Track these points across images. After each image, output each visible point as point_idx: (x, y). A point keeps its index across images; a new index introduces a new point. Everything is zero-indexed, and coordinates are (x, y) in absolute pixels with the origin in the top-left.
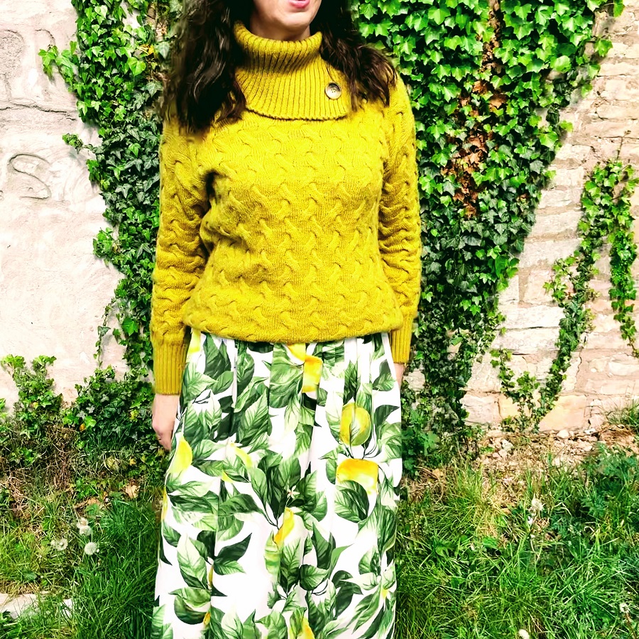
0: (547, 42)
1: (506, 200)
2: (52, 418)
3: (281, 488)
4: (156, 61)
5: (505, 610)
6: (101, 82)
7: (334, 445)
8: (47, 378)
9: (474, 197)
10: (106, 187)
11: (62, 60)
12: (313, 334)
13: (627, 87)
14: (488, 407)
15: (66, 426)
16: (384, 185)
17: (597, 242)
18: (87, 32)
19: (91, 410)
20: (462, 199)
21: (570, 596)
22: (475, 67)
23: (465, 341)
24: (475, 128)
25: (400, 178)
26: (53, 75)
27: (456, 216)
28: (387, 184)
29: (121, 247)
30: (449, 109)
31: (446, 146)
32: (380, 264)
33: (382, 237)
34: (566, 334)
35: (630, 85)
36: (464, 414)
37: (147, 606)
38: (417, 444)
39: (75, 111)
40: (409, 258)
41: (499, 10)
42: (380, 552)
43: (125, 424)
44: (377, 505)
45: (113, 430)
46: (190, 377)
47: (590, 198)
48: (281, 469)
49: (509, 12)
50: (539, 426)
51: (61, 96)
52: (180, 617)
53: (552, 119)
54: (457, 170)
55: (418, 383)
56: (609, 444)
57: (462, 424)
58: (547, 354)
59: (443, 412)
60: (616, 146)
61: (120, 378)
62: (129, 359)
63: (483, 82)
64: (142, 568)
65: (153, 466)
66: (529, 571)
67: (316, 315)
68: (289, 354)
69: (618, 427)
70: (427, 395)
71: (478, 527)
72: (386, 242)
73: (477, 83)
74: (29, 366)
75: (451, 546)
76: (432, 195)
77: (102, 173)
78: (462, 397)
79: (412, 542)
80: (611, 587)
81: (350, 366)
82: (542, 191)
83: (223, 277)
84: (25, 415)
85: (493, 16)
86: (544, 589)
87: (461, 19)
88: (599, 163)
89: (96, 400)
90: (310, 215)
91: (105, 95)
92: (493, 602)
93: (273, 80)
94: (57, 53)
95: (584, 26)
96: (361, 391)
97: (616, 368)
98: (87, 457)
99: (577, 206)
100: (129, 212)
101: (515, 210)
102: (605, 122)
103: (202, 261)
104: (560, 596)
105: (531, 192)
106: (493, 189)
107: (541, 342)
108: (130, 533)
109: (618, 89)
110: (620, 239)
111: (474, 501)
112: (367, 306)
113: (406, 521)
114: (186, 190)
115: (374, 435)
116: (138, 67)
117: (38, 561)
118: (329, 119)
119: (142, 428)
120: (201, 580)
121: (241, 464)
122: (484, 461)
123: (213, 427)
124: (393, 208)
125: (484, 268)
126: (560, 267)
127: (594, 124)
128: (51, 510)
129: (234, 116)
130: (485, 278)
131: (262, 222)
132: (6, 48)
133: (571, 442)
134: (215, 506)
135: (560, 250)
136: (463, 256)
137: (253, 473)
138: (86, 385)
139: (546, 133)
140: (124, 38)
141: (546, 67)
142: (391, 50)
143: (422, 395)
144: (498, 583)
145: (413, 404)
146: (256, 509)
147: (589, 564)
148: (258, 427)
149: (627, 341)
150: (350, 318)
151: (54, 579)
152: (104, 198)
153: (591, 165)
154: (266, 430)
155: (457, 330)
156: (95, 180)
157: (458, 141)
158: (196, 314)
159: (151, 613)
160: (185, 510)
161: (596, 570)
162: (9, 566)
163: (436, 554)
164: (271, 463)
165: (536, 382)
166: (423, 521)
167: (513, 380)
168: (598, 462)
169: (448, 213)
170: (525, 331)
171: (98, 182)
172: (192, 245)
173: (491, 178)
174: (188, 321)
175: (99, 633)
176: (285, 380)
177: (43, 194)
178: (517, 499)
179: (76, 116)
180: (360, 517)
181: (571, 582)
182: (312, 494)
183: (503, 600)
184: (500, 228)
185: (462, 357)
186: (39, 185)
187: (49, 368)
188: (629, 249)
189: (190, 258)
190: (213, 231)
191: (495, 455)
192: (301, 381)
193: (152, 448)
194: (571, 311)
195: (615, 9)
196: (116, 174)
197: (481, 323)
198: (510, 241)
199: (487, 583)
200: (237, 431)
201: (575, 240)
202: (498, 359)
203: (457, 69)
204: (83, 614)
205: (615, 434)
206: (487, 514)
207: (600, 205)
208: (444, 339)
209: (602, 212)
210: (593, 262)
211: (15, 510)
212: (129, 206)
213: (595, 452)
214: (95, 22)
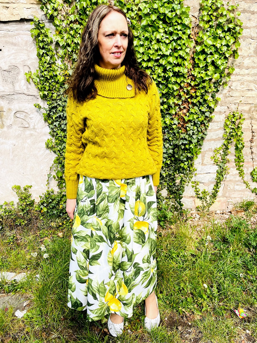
0: (211, 68)
1: (197, 126)
2: (31, 208)
3: (113, 233)
4: (68, 76)
5: (198, 277)
6: (48, 84)
7: (132, 216)
8: (29, 193)
9: (185, 125)
10: (50, 123)
11: (33, 76)
12: (124, 176)
13: (240, 85)
14: (191, 202)
15: (36, 211)
16: (149, 121)
17: (230, 141)
18: (42, 66)
19: (45, 205)
20: (180, 126)
21: (222, 271)
22: (185, 78)
23: (182, 178)
24: (185, 100)
25: (154, 118)
26: (30, 82)
27: (178, 133)
28: (150, 121)
29: (56, 145)
30: (176, 93)
31: (175, 107)
32: (148, 150)
33: (148, 140)
34: (219, 175)
35: (241, 84)
36: (182, 205)
37: (67, 277)
38: (165, 216)
39: (39, 95)
40: (158, 148)
41: (193, 57)
42: (150, 256)
43: (58, 210)
44: (148, 238)
45: (54, 212)
46: (80, 192)
47: (227, 125)
48: (113, 226)
49: (197, 58)
50: (209, 209)
51: (33, 90)
52: (78, 281)
53: (213, 97)
54: (178, 115)
55: (165, 194)
56: (235, 215)
57: (181, 209)
58: (212, 183)
59: (174, 204)
60: (236, 106)
61: (56, 193)
62: (59, 186)
63: (188, 83)
64: (65, 263)
65: (68, 225)
66: (207, 262)
67: (125, 169)
68: (115, 183)
69: (238, 209)
70: (168, 198)
71: (188, 246)
72: (150, 142)
73: (186, 84)
74: (22, 189)
75: (178, 253)
76: (170, 125)
77: (48, 118)
78: (181, 199)
79: (164, 252)
80: (236, 268)
81: (137, 187)
82: (210, 123)
83: (90, 156)
84: (21, 207)
85: (191, 59)
86: (212, 269)
87: (180, 60)
88: (230, 113)
89: (47, 201)
90: (121, 133)
91: (49, 89)
92: (193, 274)
93: (107, 84)
94: (32, 74)
95: (224, 62)
96: (142, 197)
97: (237, 187)
98: (44, 222)
99: (222, 128)
100: (59, 132)
101: (200, 130)
102: (232, 97)
103: (83, 150)
104: (218, 271)
105: (205, 123)
106: (192, 122)
107: (210, 178)
108: (60, 250)
109: (237, 85)
110: (238, 140)
111: (186, 237)
112: (144, 165)
113: (161, 244)
114: (76, 124)
115: (147, 212)
116: (61, 79)
117: (26, 261)
118: (128, 98)
119: (64, 211)
120: (85, 267)
121: (98, 224)
122: (189, 222)
123: (88, 211)
124: (152, 129)
125: (189, 151)
126: (217, 151)
127: (228, 99)
128: (31, 242)
129: (93, 97)
130: (189, 155)
131: (104, 136)
132: (13, 72)
133: (221, 215)
134: (89, 239)
135: (217, 145)
136: (181, 147)
137: (103, 228)
138: (43, 196)
139: (211, 102)
140: (56, 68)
141: (211, 77)
142: (154, 72)
143: (166, 198)
144: (195, 267)
145: (163, 202)
146: (104, 241)
147: (229, 259)
148: (105, 210)
149: (241, 178)
150: (137, 170)
151: (32, 267)
152: (49, 127)
153: (227, 113)
154: (107, 212)
155: (179, 174)
156: (46, 120)
157: (179, 105)
158: (81, 169)
159: (68, 279)
160: (78, 241)
161: (231, 261)
162: (16, 263)
163: (173, 257)
164: (109, 224)
165: (208, 193)
166: (168, 244)
167: (200, 192)
168: (231, 222)
169: (175, 131)
170: (205, 174)
171: (47, 121)
172: (79, 144)
173: (191, 118)
174: (78, 172)
175: (49, 287)
176: (114, 193)
177: (27, 126)
178: (202, 236)
179: (39, 97)
180: (142, 242)
181: (222, 266)
182: (125, 235)
183: (197, 273)
184: (194, 137)
185: (181, 184)
186: (25, 123)
187: (29, 190)
188: (241, 144)
189: (79, 149)
190: (86, 139)
191: (194, 220)
192: (120, 193)
193: (68, 219)
194: (221, 167)
195: (235, 56)
196: (54, 118)
197: (188, 171)
198: (198, 142)
199: (191, 267)
200: (96, 212)
201: (222, 141)
202: (194, 185)
203: (178, 79)
204: (43, 280)
205: (237, 212)
206: (191, 241)
207: (231, 128)
208: (174, 177)
209: (231, 131)
210: (228, 149)
211: (17, 242)
212: (58, 130)
213: (230, 218)
214: (45, 62)
